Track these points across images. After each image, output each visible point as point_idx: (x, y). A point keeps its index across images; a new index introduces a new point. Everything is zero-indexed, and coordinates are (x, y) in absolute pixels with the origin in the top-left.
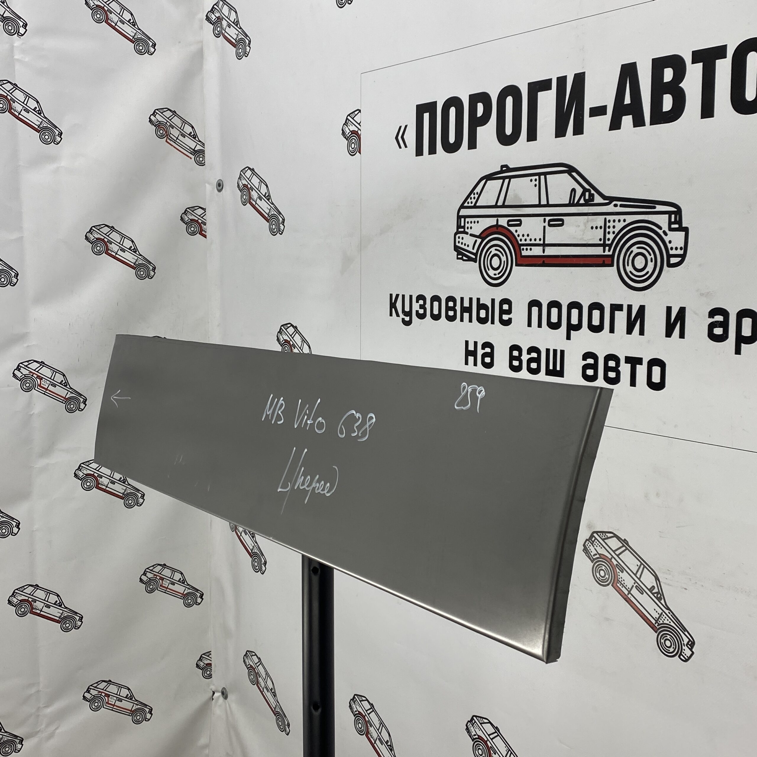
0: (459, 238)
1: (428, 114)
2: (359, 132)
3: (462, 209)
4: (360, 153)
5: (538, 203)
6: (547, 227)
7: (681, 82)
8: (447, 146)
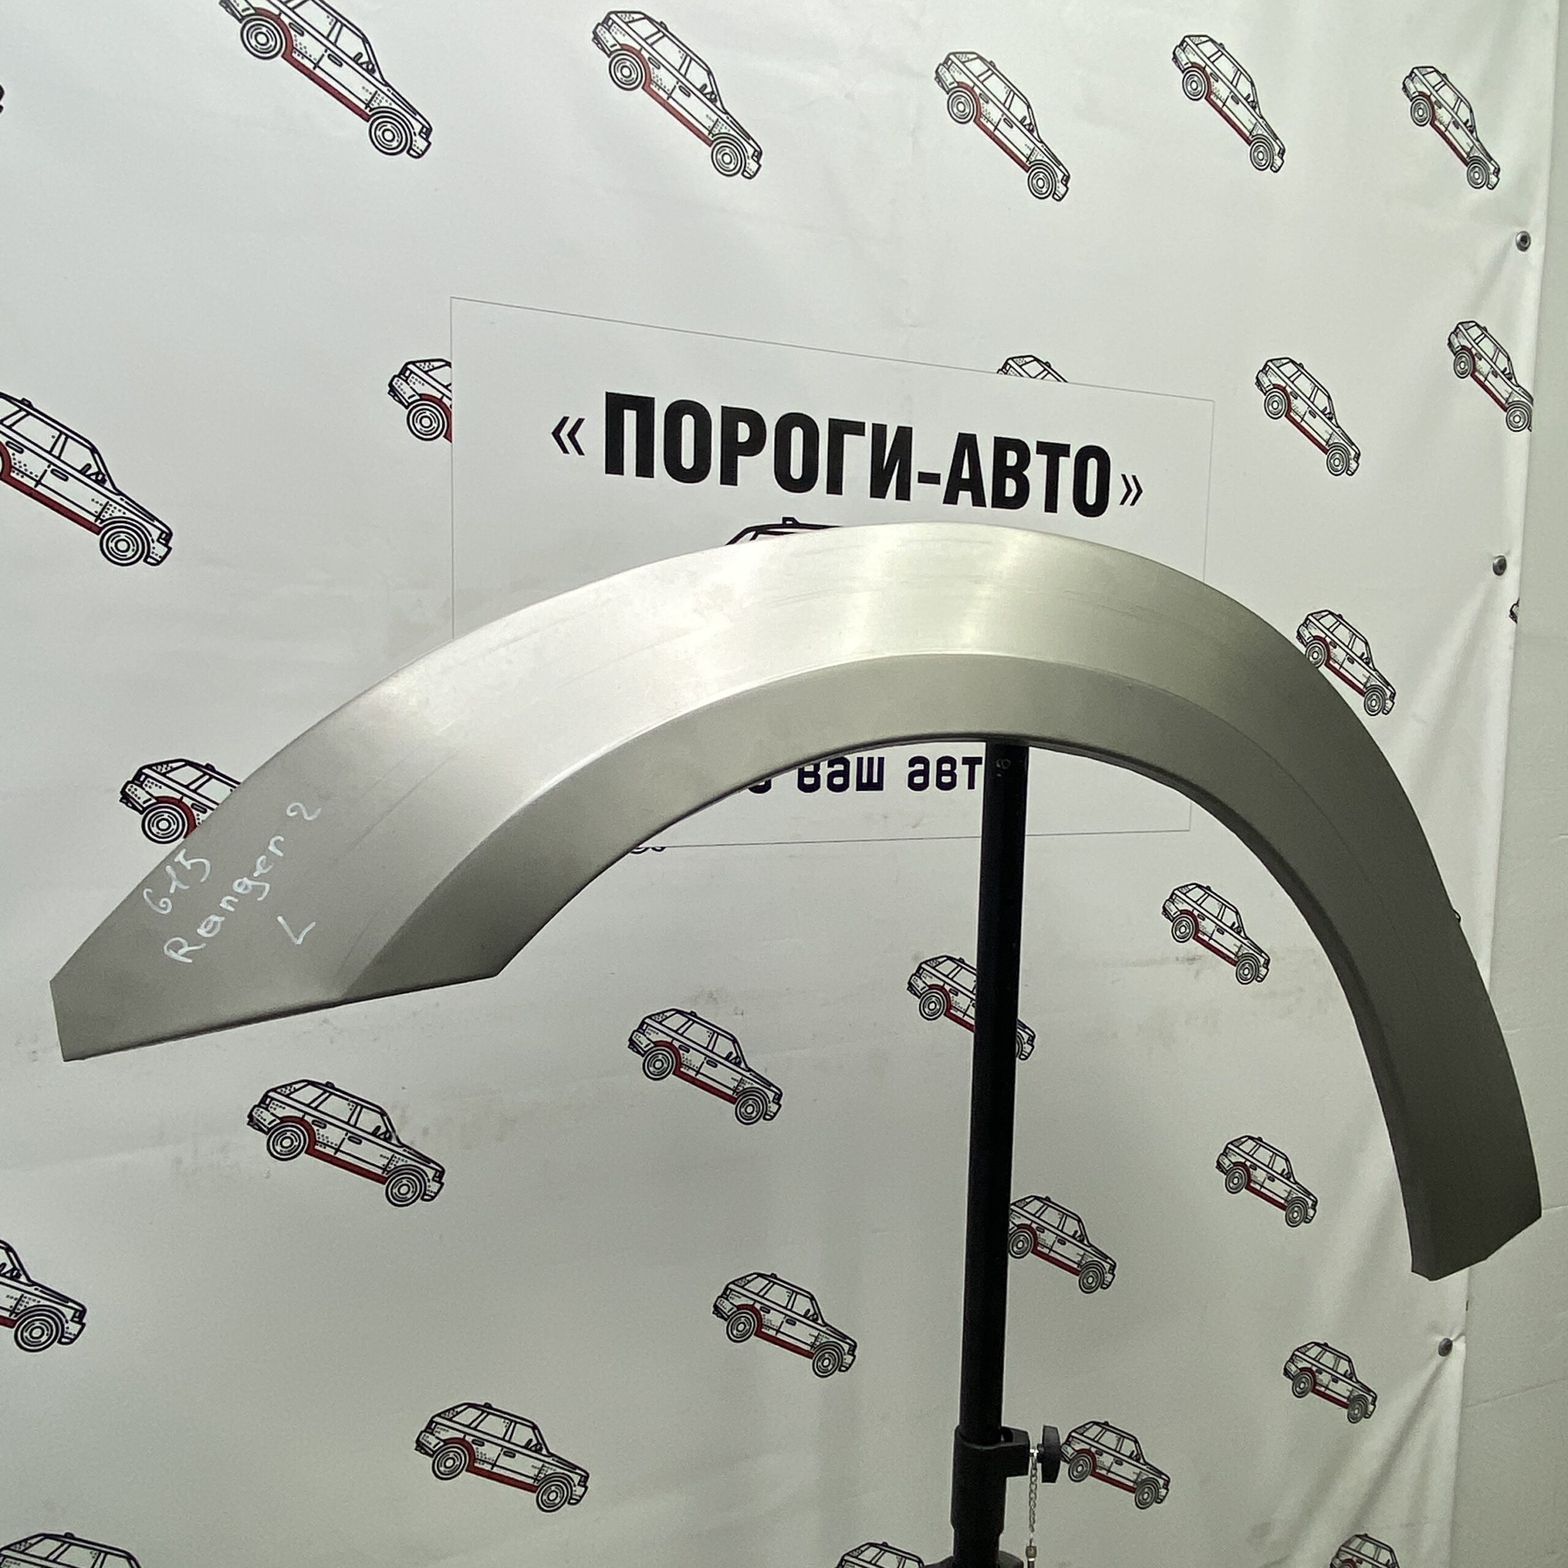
1: (634, 413)
2: (446, 401)
4: (451, 442)
7: (1025, 469)
8: (677, 470)
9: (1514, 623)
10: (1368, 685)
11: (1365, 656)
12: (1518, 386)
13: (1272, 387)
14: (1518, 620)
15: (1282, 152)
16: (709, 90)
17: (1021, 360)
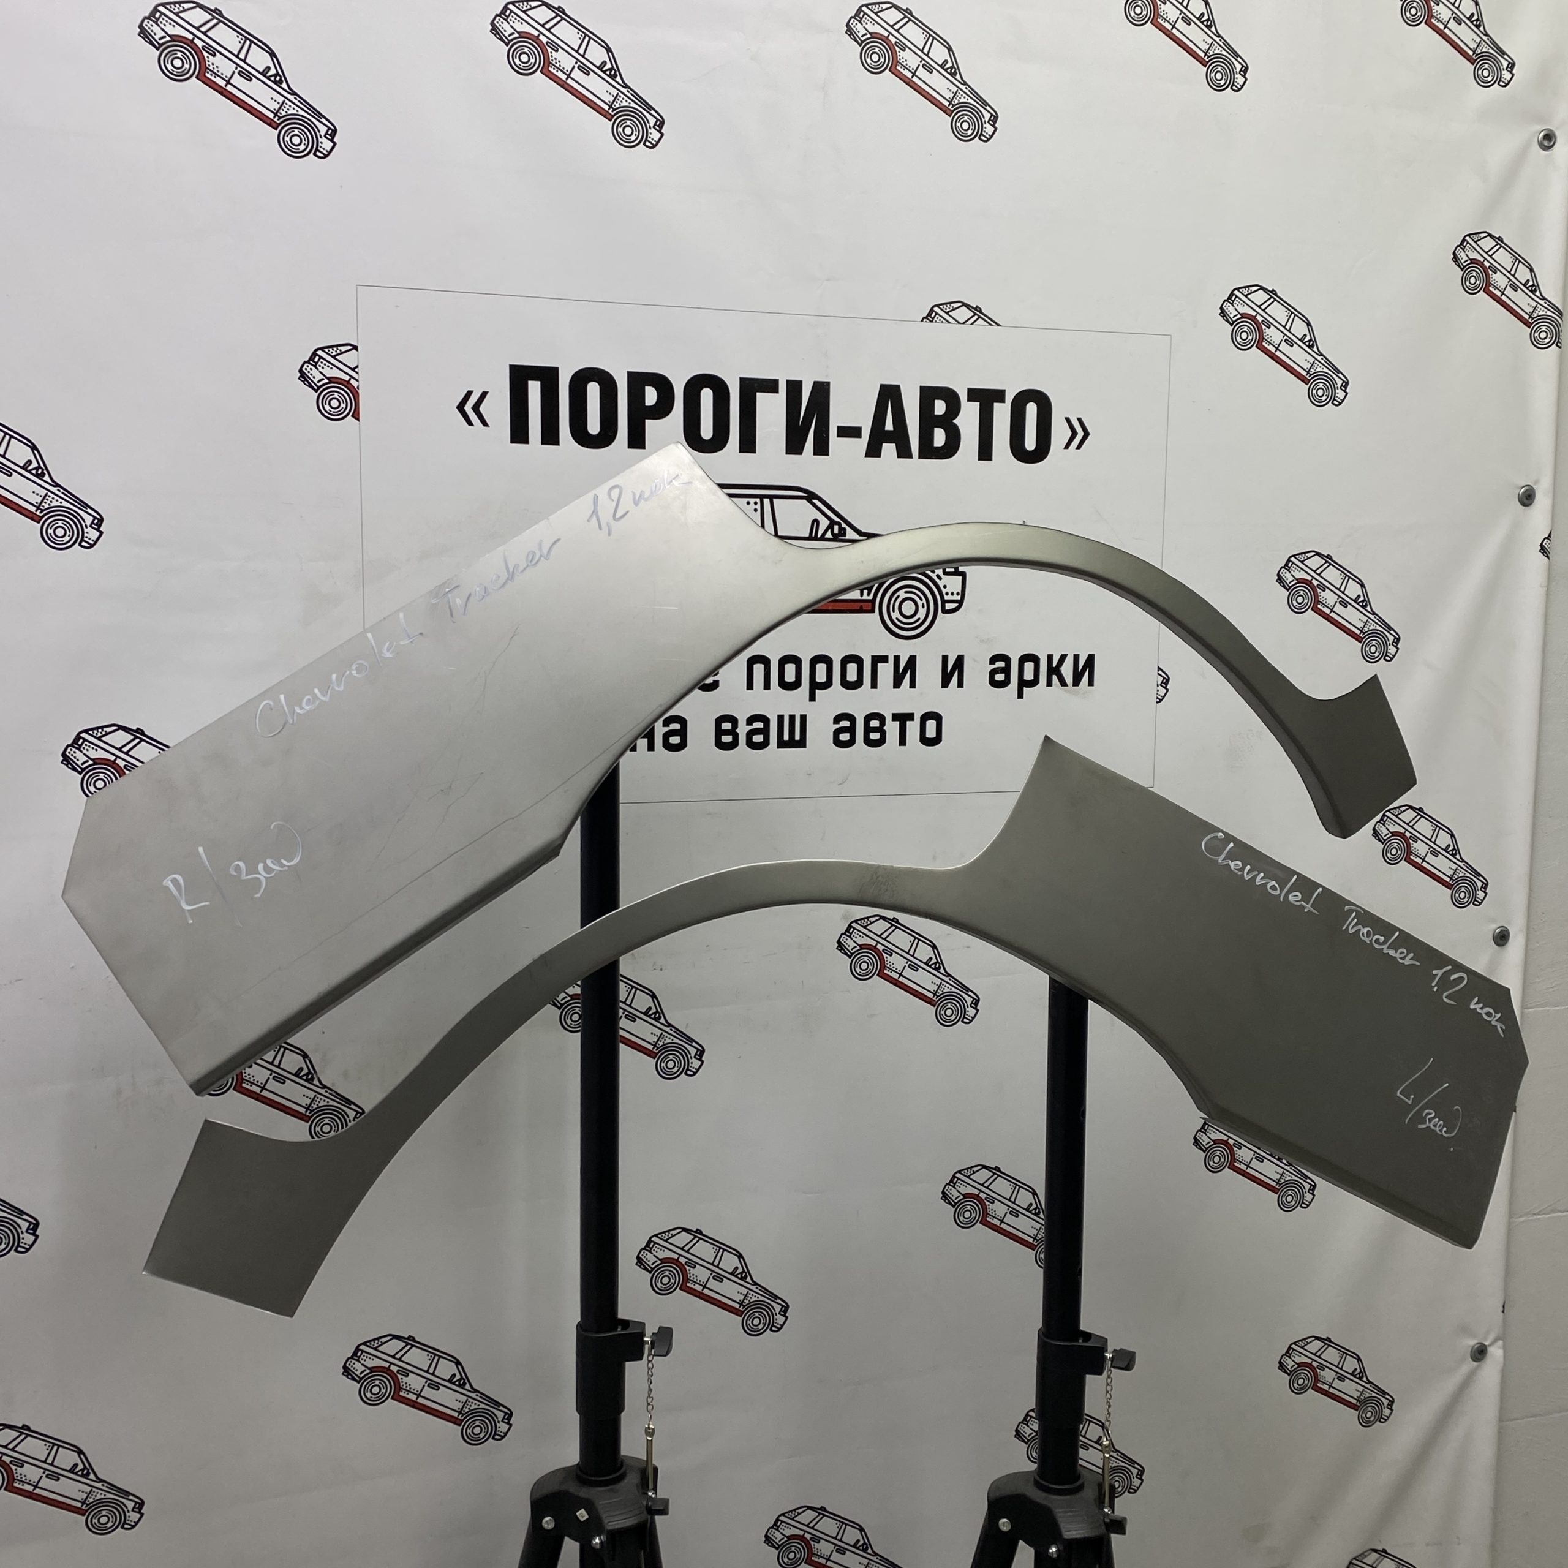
1: (539, 382)
2: (353, 382)
4: (358, 420)
7: (955, 418)
8: (581, 436)
9: (1547, 559)
10: (1367, 630)
11: (1362, 599)
12: (1544, 299)
13: (1239, 316)
14: (1550, 557)
15: (1245, 70)
16: (608, 66)
17: (948, 307)
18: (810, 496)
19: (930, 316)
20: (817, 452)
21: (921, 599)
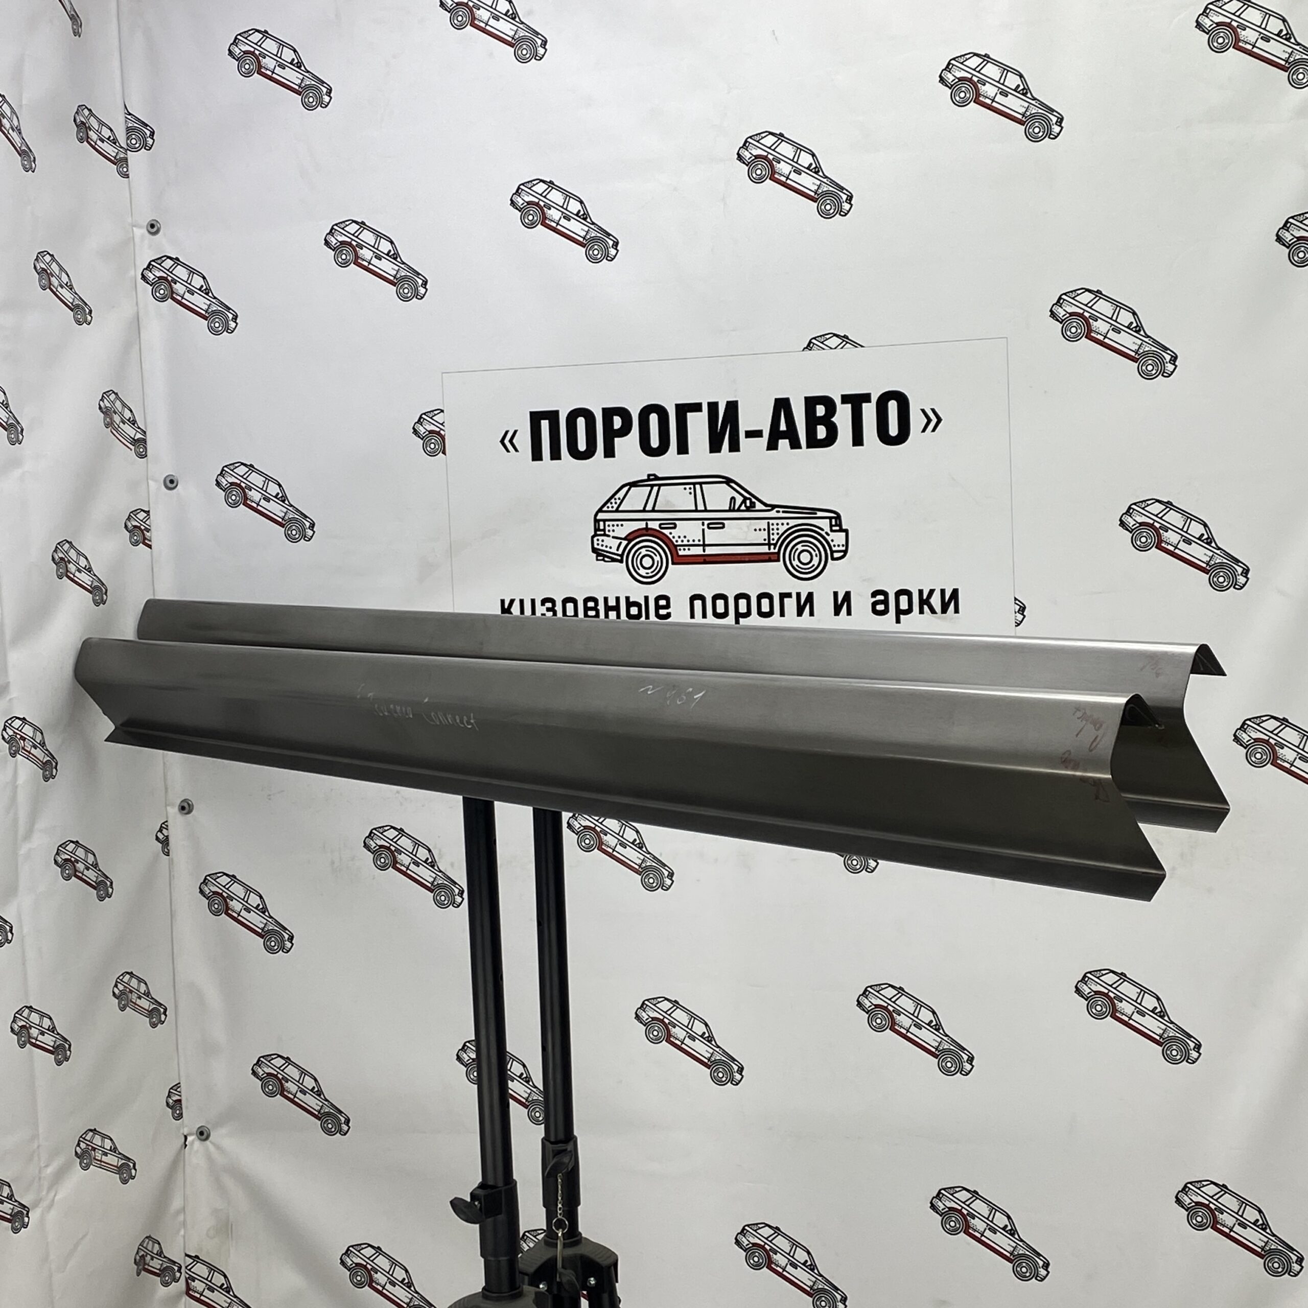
0: (598, 540)
1: (547, 421)
2: (442, 432)
3: (600, 514)
4: (445, 455)
5: (694, 509)
6: (706, 530)
7: (832, 417)
8: (575, 453)
10: (1213, 563)
11: (1205, 536)
13: (1068, 315)
15: (1060, 121)
16: (582, 213)
17: (822, 338)
18: (728, 481)
19: (809, 347)
20: (731, 450)
21: (815, 551)
